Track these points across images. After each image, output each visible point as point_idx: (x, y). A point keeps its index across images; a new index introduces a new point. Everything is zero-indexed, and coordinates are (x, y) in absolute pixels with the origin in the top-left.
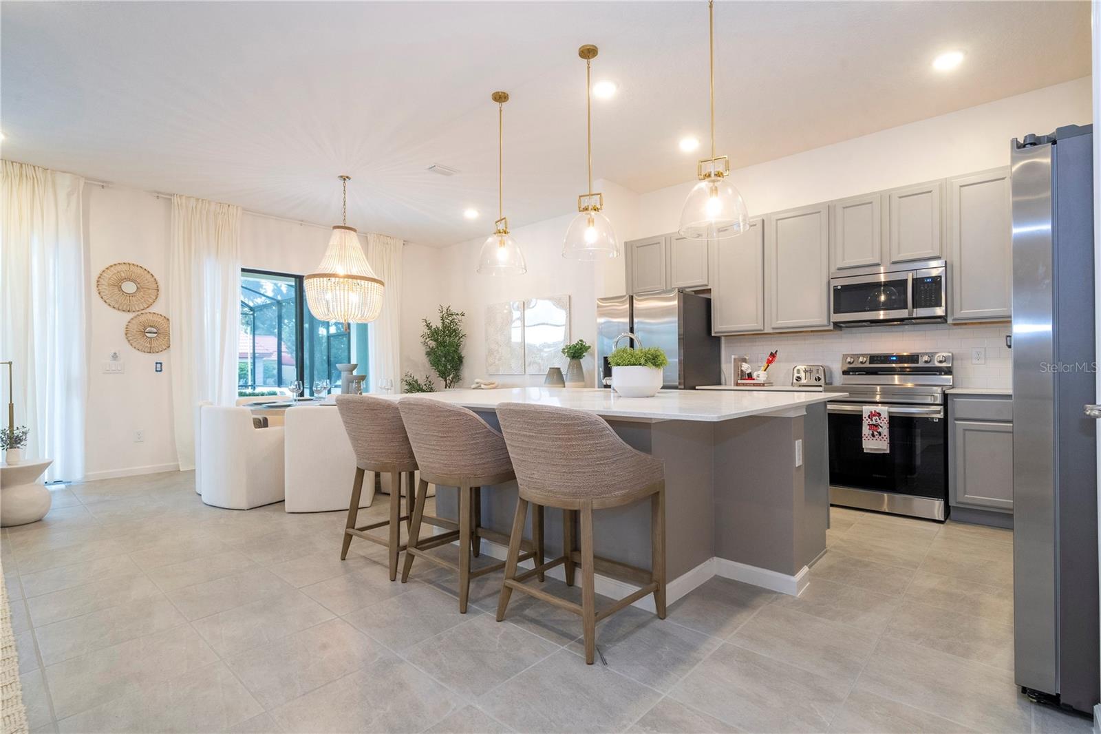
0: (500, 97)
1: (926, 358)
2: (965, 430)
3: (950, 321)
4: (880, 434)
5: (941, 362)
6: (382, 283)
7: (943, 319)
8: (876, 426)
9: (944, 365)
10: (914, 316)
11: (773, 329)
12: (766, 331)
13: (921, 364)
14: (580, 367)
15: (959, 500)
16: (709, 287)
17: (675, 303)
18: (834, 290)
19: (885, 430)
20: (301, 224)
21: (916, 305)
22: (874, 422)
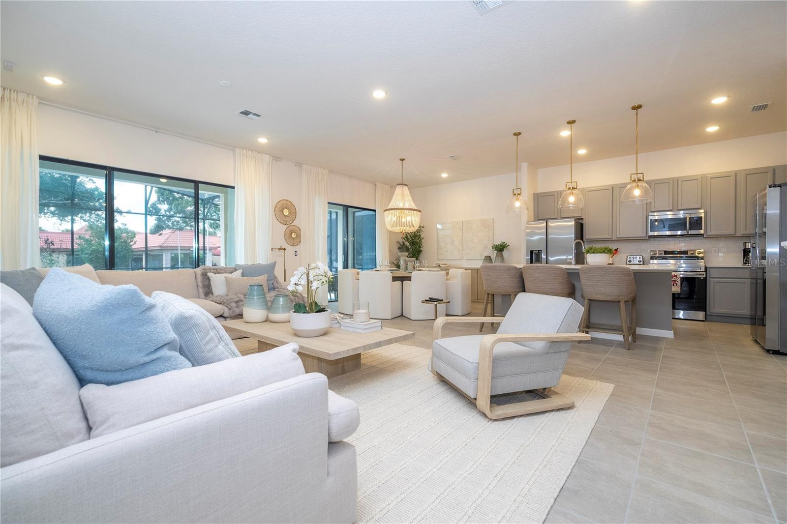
0: (517, 134)
1: (692, 252)
2: (714, 282)
3: (705, 236)
4: (677, 284)
5: (699, 254)
6: (420, 211)
7: (702, 235)
8: (675, 281)
9: (700, 255)
10: (689, 234)
11: (617, 238)
12: (613, 239)
13: (689, 255)
14: (502, 256)
15: (711, 312)
16: (582, 218)
17: (573, 223)
18: (650, 221)
19: (679, 283)
20: (349, 178)
21: (691, 229)
22: (674, 279)
